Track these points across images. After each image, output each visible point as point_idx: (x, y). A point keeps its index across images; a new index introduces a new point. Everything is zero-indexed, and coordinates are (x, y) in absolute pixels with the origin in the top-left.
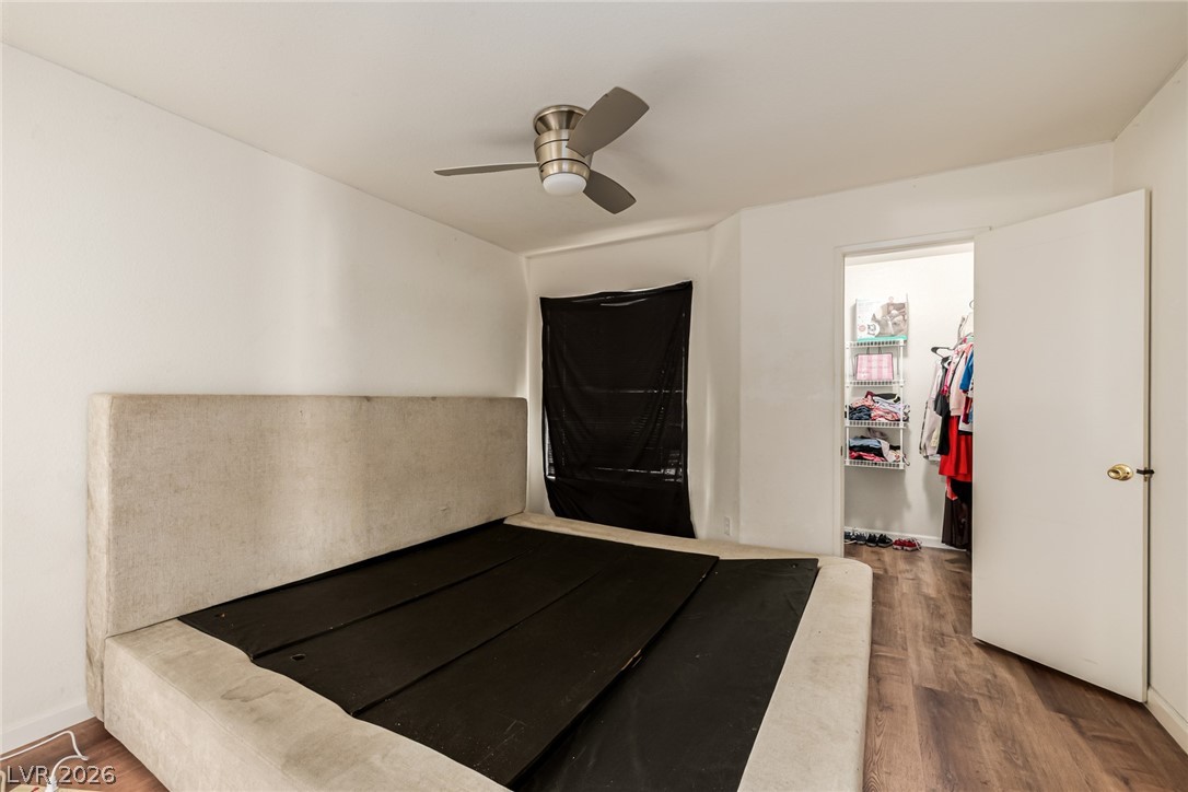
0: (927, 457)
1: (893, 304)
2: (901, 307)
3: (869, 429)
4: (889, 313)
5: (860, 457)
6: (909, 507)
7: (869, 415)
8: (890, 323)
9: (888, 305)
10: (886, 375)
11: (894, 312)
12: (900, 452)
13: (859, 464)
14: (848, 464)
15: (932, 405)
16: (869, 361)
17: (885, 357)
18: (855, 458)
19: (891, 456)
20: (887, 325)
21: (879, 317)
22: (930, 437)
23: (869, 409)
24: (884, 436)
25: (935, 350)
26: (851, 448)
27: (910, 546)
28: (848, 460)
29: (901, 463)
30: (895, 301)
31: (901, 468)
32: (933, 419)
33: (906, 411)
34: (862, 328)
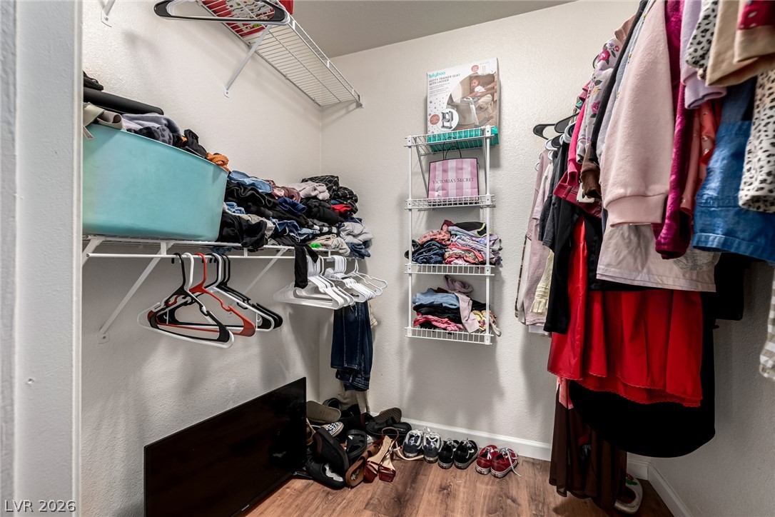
0: (524, 323)
1: (477, 77)
2: (490, 81)
3: (446, 277)
4: (472, 91)
5: (427, 324)
6: (501, 393)
7: (442, 255)
8: (473, 107)
9: (471, 78)
10: (468, 192)
11: (479, 89)
12: (487, 313)
13: (426, 335)
14: (410, 335)
15: (534, 234)
16: (445, 171)
17: (468, 164)
18: (422, 325)
19: (472, 321)
20: (469, 111)
21: (457, 99)
22: (531, 292)
23: (443, 246)
24: (466, 288)
25: (539, 130)
26: (418, 308)
27: (500, 462)
28: (410, 327)
29: (487, 335)
30: (480, 72)
31: (487, 342)
32: (536, 259)
33: (496, 247)
34: (435, 120)
